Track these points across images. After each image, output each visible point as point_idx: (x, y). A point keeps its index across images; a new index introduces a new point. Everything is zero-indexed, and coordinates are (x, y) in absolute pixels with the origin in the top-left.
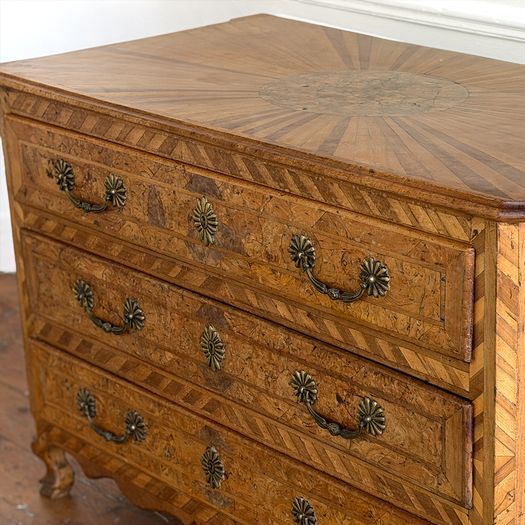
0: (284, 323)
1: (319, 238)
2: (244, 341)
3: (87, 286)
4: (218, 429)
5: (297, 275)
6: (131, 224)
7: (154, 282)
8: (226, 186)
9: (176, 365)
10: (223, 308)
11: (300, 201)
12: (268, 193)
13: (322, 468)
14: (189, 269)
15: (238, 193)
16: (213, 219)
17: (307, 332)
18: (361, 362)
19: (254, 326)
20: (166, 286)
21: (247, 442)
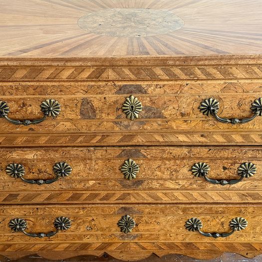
0: (184, 144)
1: (222, 97)
2: (155, 160)
3: (20, 165)
4: (131, 206)
5: (203, 119)
6: (65, 123)
7: (82, 149)
8: (150, 86)
9: (98, 185)
10: (139, 148)
11: (209, 82)
12: (185, 83)
13: (205, 201)
14: (107, 136)
15: (160, 88)
16: (140, 106)
17: (200, 144)
18: (242, 148)
19: (164, 151)
20: (92, 148)
21: (153, 206)
